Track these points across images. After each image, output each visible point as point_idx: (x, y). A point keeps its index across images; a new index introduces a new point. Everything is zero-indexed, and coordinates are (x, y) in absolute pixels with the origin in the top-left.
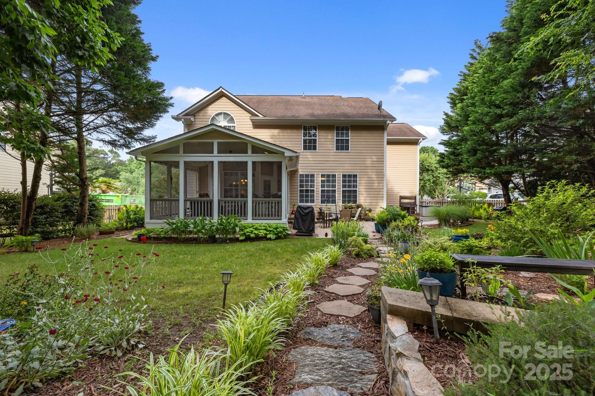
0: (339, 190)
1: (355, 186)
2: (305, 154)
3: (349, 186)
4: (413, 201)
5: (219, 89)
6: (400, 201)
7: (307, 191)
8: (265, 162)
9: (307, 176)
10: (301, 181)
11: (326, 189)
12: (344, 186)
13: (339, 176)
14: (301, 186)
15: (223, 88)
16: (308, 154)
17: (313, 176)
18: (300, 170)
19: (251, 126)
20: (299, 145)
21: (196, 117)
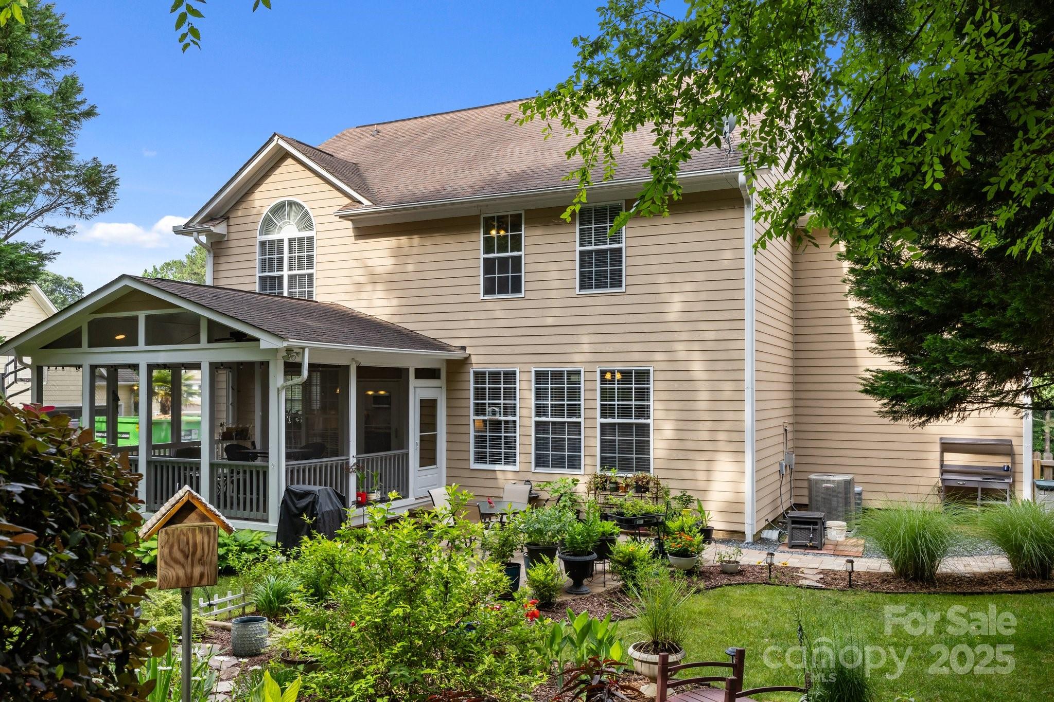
0: (590, 423)
1: (643, 411)
2: (490, 305)
3: (625, 412)
4: (1000, 462)
5: (271, 140)
6: (942, 460)
7: (496, 425)
8: (241, 363)
9: (495, 376)
10: (480, 394)
11: (550, 419)
12: (606, 411)
13: (590, 376)
14: (480, 410)
15: (281, 137)
16: (497, 306)
17: (510, 376)
18: (474, 359)
19: (351, 232)
20: (472, 281)
21: (232, 222)
